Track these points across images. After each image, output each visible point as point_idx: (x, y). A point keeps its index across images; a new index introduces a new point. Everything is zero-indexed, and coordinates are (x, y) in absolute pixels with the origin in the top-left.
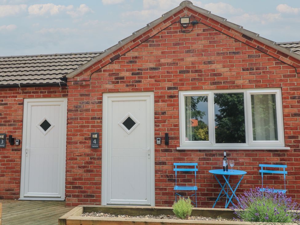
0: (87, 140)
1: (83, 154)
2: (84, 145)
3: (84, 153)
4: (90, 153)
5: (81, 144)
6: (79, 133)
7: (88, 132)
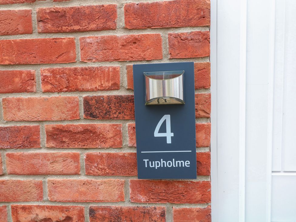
0: (106, 116)
1: (81, 211)
2: (83, 155)
3: (86, 208)
4: (126, 205)
5: (61, 145)
6: (39, 71)
7: (106, 60)
